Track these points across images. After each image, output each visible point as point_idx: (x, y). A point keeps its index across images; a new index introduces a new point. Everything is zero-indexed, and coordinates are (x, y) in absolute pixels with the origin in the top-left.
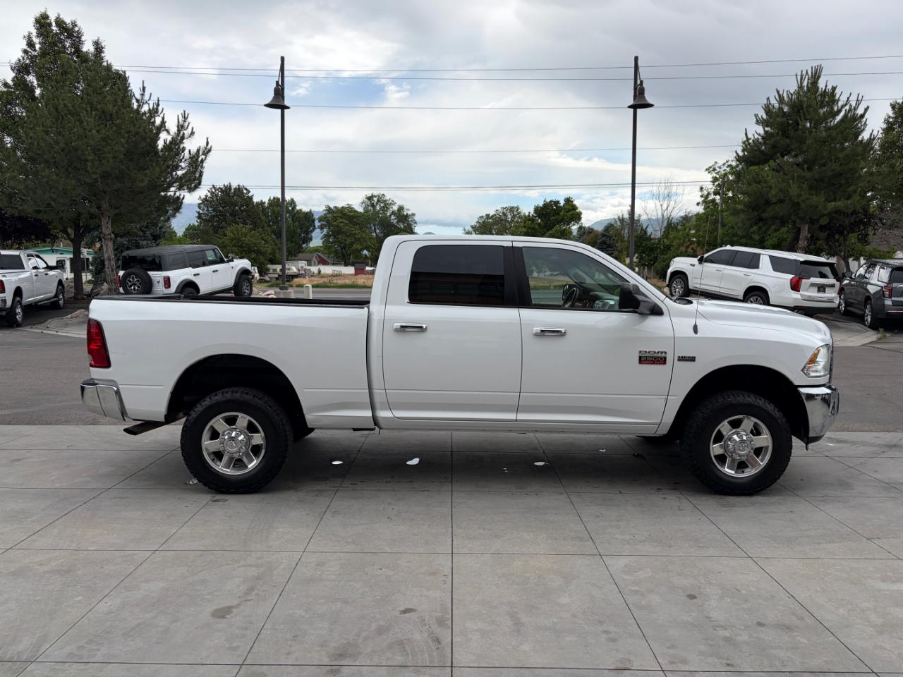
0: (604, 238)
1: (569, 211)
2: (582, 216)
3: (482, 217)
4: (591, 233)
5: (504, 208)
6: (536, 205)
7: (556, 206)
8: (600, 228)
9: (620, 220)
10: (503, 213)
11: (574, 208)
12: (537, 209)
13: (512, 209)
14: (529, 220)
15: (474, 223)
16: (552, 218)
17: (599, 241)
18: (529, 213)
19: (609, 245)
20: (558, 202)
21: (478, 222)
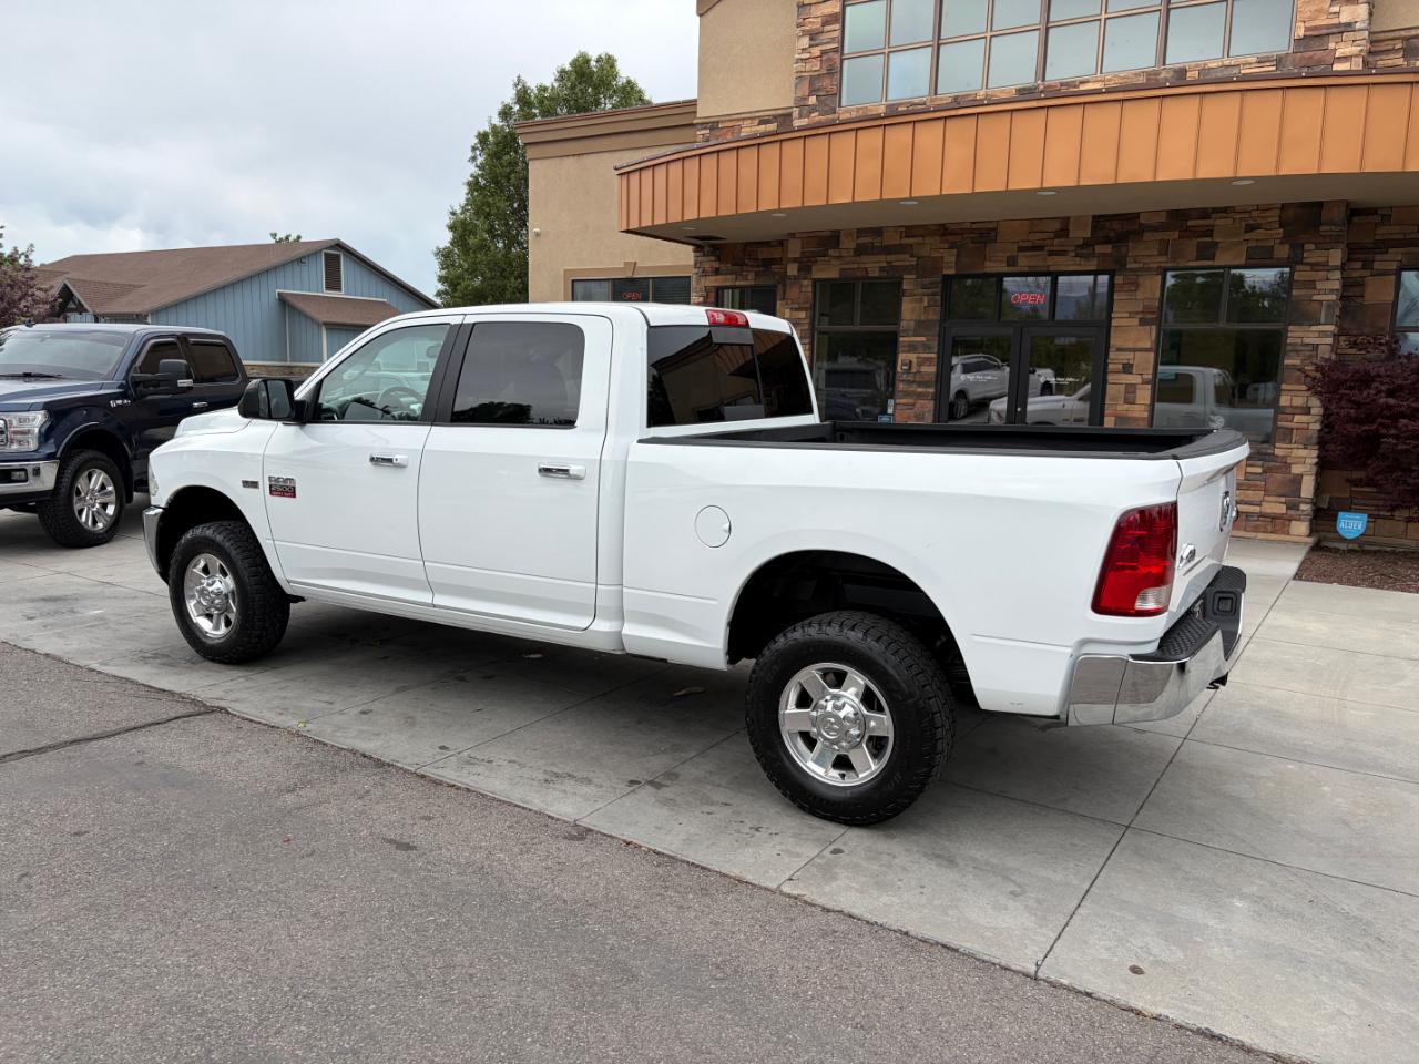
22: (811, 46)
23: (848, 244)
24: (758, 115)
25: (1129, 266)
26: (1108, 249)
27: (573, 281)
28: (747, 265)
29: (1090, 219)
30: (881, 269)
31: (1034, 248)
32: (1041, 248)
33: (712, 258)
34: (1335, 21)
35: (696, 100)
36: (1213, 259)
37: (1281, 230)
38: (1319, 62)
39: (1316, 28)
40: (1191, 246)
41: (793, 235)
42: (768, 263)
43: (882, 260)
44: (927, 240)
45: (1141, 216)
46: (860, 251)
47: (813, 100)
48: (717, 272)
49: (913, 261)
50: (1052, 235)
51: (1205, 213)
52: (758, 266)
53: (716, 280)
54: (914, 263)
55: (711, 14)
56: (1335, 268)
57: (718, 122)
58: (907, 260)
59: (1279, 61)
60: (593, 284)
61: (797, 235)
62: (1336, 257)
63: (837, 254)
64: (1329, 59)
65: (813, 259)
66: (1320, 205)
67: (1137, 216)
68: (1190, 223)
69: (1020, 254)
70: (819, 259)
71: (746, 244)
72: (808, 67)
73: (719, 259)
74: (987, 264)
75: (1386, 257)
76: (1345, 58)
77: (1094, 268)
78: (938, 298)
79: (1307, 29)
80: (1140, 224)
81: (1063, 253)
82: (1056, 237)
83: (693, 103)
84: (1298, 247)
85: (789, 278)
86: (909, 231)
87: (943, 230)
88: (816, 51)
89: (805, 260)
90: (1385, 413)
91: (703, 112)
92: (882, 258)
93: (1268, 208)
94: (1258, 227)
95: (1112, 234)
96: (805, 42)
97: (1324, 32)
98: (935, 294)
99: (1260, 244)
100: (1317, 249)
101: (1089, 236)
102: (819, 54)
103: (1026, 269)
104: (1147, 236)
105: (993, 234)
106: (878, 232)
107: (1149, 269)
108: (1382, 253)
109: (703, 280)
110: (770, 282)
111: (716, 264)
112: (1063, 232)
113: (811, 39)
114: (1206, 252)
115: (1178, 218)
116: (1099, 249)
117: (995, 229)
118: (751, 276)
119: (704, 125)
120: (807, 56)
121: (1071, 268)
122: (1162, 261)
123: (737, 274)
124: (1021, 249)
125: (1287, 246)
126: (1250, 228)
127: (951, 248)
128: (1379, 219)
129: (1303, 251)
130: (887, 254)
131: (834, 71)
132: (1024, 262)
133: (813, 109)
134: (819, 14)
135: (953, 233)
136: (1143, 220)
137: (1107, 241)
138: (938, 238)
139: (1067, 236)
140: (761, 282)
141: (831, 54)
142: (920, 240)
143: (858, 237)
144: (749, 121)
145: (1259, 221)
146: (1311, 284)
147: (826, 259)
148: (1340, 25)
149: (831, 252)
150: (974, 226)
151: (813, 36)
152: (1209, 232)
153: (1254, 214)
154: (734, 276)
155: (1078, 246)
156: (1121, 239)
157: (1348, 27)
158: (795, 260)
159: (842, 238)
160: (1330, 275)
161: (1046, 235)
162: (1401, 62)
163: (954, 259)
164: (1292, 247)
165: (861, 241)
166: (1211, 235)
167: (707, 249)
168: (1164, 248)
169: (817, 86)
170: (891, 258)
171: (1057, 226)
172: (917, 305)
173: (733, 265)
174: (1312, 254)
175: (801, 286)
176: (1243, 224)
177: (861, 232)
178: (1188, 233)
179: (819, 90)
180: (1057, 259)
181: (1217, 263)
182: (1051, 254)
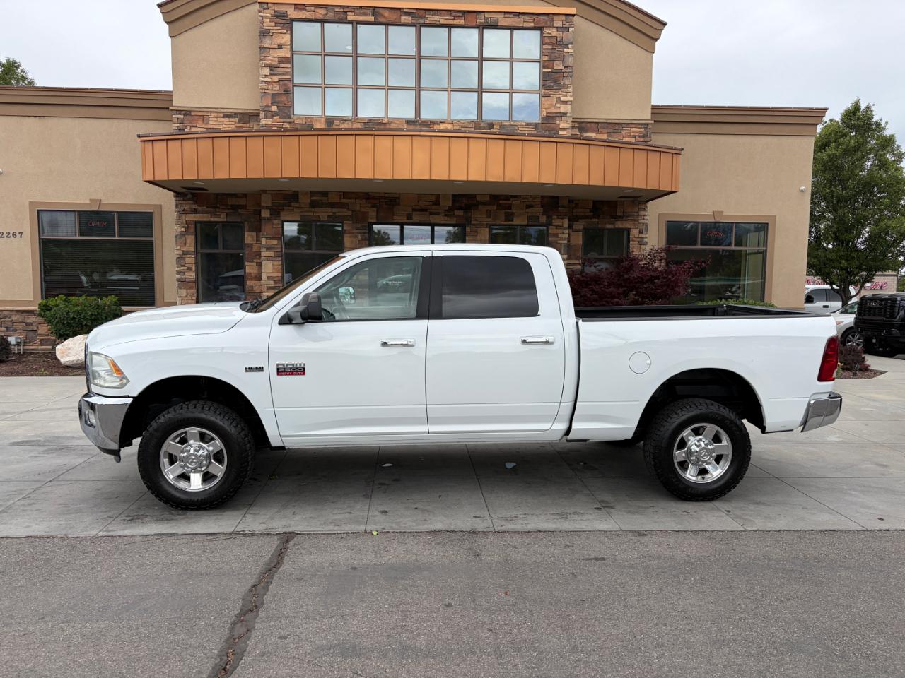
22: (271, 74)
23: (305, 200)
24: (222, 110)
25: (473, 222)
26: (461, 213)
27: (38, 211)
28: (219, 208)
29: (451, 196)
30: (329, 216)
31: (422, 210)
32: (426, 210)
33: (192, 202)
34: (558, 111)
35: (171, 92)
36: (512, 221)
37: (542, 209)
38: (553, 130)
39: (550, 113)
40: (502, 214)
41: (265, 191)
42: (235, 208)
43: (330, 211)
44: (357, 201)
45: (477, 196)
46: (313, 204)
47: (274, 108)
48: (195, 211)
49: (350, 213)
50: (431, 203)
51: (507, 198)
52: (229, 209)
53: (195, 217)
54: (350, 214)
55: (181, 38)
56: (565, 228)
57: (190, 111)
58: (344, 212)
59: (536, 126)
60: (59, 213)
61: (268, 192)
62: (566, 223)
63: (297, 205)
64: (557, 129)
65: (281, 208)
66: (558, 197)
67: (474, 196)
68: (501, 202)
69: (414, 213)
70: (285, 208)
71: (217, 195)
72: (270, 87)
73: (196, 203)
74: (395, 217)
75: (578, 223)
76: (564, 129)
77: (454, 222)
78: (367, 235)
79: (547, 113)
80: (477, 201)
81: (438, 214)
82: (433, 205)
83: (169, 94)
84: (549, 217)
85: (264, 218)
86: (346, 195)
87: (367, 197)
88: (275, 78)
89: (274, 208)
90: (608, 296)
91: (177, 102)
92: (329, 210)
93: (535, 197)
94: (531, 206)
95: (463, 205)
96: (267, 71)
97: (554, 115)
98: (364, 233)
99: (534, 215)
100: (558, 218)
101: (451, 205)
102: (277, 80)
103: (418, 221)
104: (480, 207)
105: (398, 200)
106: (325, 194)
107: (483, 225)
108: (577, 221)
109: (183, 217)
110: (239, 220)
111: (195, 207)
112: (437, 202)
113: (271, 70)
114: (509, 217)
115: (495, 199)
116: (457, 212)
117: (399, 198)
118: (223, 215)
119: (178, 112)
120: (269, 80)
121: (442, 222)
122: (489, 221)
123: (213, 214)
124: (414, 210)
125: (545, 217)
126: (528, 207)
127: (373, 207)
128: (574, 205)
129: (552, 219)
130: (332, 208)
131: (288, 92)
132: (416, 217)
133: (275, 114)
134: (276, 56)
135: (374, 198)
136: (478, 199)
137: (460, 208)
138: (364, 201)
139: (439, 204)
140: (231, 219)
141: (286, 82)
142: (353, 201)
143: (311, 196)
144: (216, 114)
145: (532, 203)
146: (556, 235)
147: (290, 208)
148: (560, 113)
149: (292, 204)
150: (387, 195)
151: (272, 68)
152: (510, 207)
153: (530, 200)
154: (209, 215)
155: (446, 210)
156: (467, 208)
157: (564, 115)
158: (267, 208)
159: (300, 196)
160: (564, 231)
161: (428, 203)
162: (578, 133)
163: (375, 213)
164: (547, 217)
165: (314, 198)
166: (511, 209)
167: (189, 196)
168: (489, 214)
169: (277, 100)
170: (334, 210)
171: (434, 198)
172: (354, 239)
173: (208, 208)
174: (556, 221)
175: (273, 224)
176: (525, 205)
177: (313, 193)
178: (500, 207)
179: (279, 102)
180: (436, 217)
181: (514, 223)
182: (431, 214)
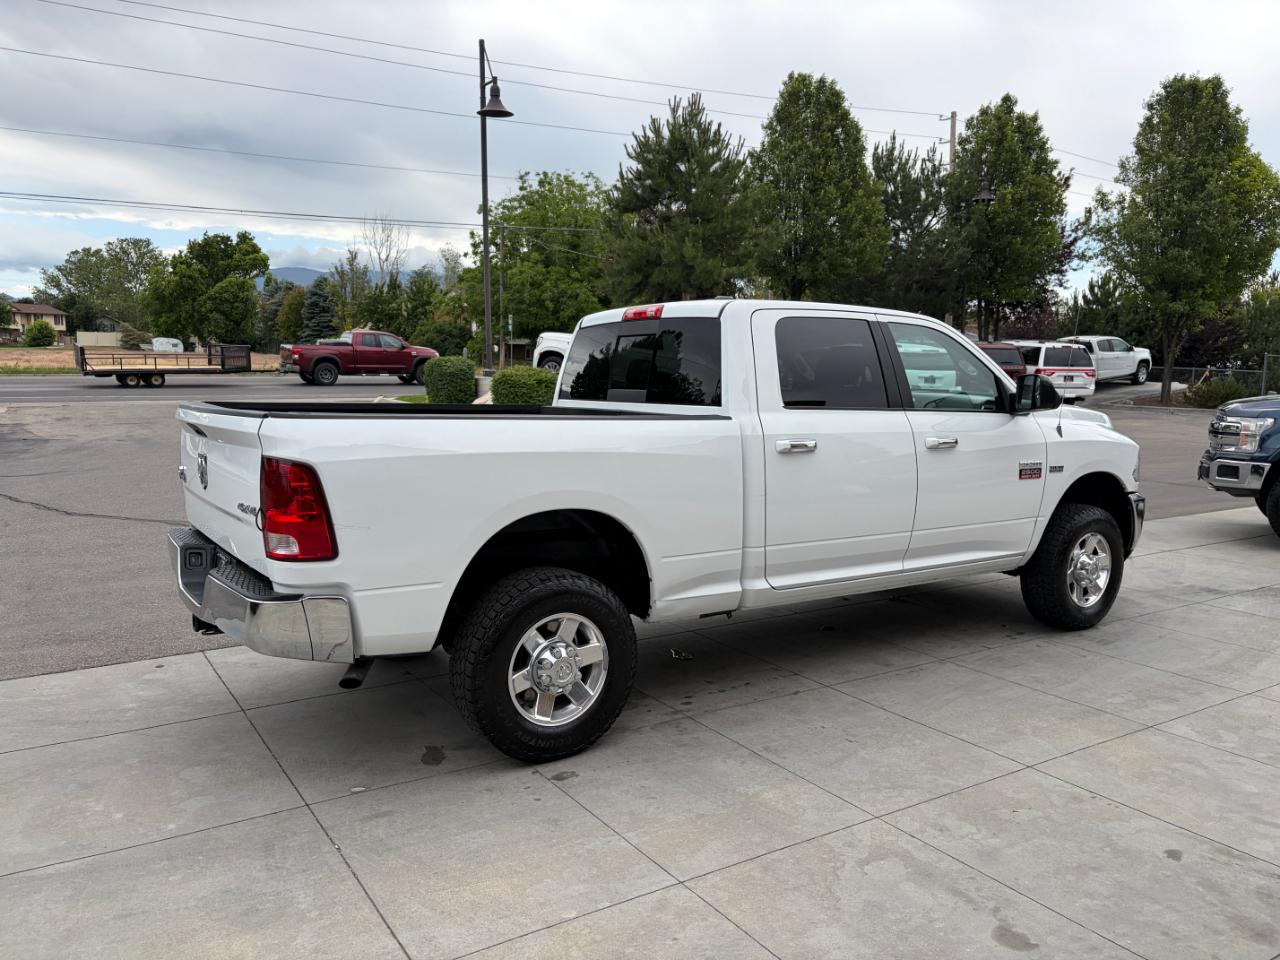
0: (314, 298)
1: (248, 253)
2: (269, 262)
3: (76, 252)
4: (290, 289)
5: (122, 241)
6: (192, 240)
7: (226, 244)
8: (306, 283)
9: (338, 273)
10: (122, 248)
11: (256, 249)
12: (192, 246)
13: (136, 243)
14: (182, 263)
15: (62, 263)
16: (221, 262)
17: (307, 302)
18: (181, 252)
19: (323, 307)
20: (228, 238)
21: (67, 261)
